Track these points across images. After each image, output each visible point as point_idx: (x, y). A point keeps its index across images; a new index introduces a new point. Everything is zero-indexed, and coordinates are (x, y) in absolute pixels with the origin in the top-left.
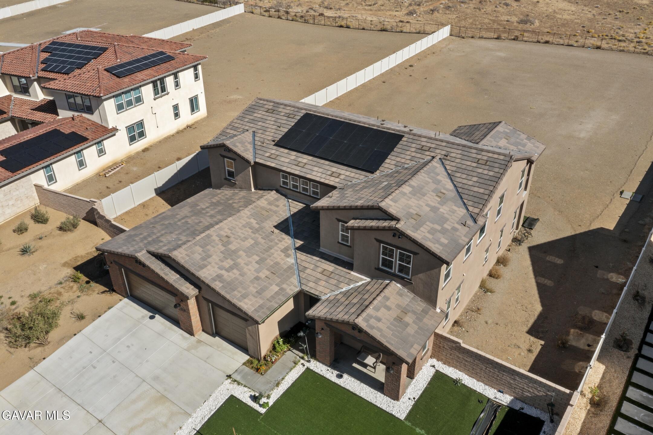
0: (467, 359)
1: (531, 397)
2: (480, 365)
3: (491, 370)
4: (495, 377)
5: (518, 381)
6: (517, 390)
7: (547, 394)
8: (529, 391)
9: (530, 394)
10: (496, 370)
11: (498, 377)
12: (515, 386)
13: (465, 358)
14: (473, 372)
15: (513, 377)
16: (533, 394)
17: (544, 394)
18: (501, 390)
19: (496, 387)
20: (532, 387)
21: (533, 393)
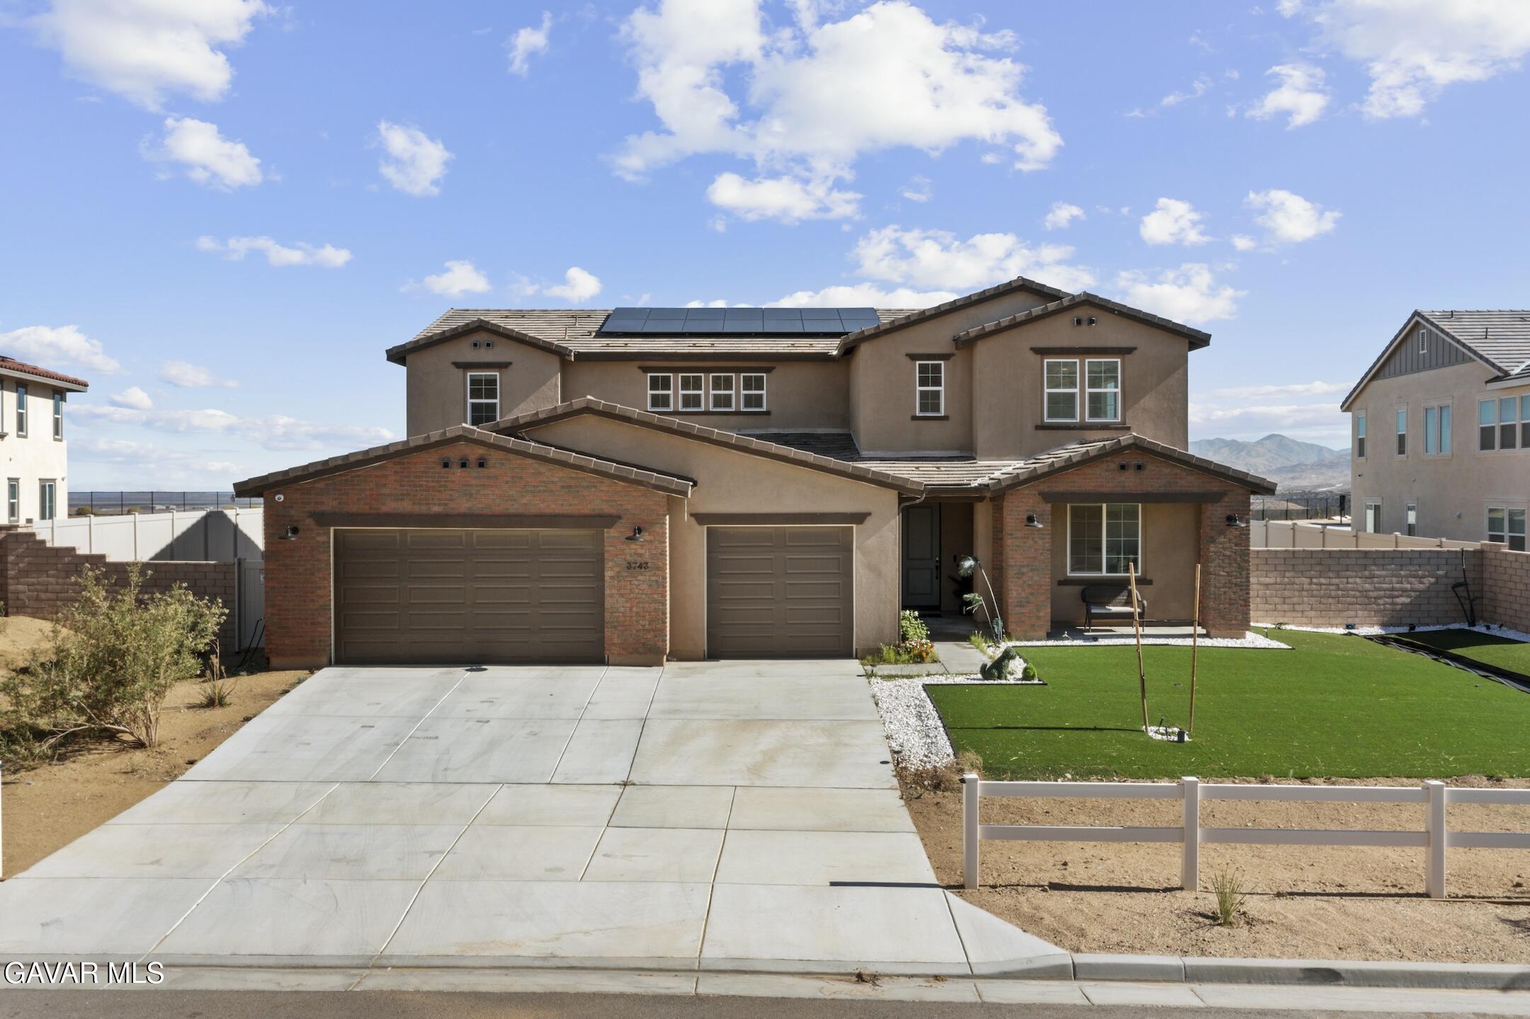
0: (1268, 580)
1: (1411, 603)
2: (1297, 580)
3: (1323, 581)
4: (1333, 593)
5: (1378, 577)
6: (1381, 602)
7: (1437, 578)
8: (1404, 590)
9: (1408, 596)
10: (1331, 574)
11: (1338, 589)
12: (1375, 594)
13: (1262, 580)
14: (1286, 607)
15: (1367, 573)
16: (1413, 594)
17: (1433, 580)
18: (1350, 621)
19: (1339, 621)
20: (1406, 577)
21: (1413, 590)
